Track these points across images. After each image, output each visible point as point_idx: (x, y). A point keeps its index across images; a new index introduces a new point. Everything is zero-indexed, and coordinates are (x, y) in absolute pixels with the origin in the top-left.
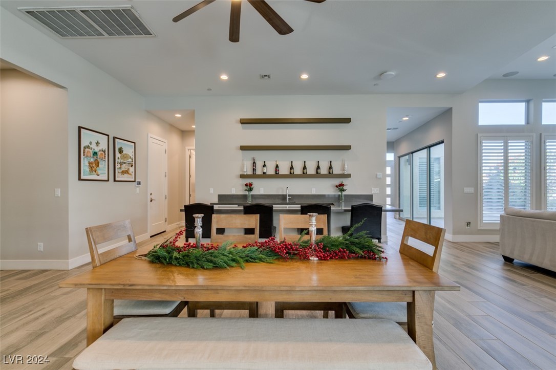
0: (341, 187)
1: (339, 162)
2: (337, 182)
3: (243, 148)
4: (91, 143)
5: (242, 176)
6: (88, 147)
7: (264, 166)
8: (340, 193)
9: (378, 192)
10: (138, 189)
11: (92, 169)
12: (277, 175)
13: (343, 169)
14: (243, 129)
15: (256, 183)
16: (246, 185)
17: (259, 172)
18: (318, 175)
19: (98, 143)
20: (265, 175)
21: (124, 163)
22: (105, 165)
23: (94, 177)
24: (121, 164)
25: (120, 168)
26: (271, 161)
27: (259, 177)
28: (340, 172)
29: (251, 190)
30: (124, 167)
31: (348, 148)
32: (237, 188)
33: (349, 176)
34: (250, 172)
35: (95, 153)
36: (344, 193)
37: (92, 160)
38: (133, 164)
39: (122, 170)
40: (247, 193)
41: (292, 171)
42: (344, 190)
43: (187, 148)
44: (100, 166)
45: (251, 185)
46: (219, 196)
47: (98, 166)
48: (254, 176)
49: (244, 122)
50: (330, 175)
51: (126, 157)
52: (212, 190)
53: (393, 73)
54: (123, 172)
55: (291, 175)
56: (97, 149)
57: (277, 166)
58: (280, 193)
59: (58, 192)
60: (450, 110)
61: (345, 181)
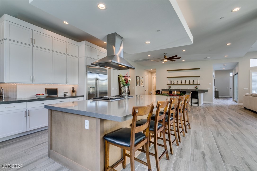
0: (196, 87)
1: (196, 81)
2: (196, 86)
3: (168, 77)
5: (168, 85)
6: (137, 80)
7: (174, 82)
8: (196, 89)
9: (210, 89)
10: (143, 88)
12: (177, 84)
13: (198, 82)
14: (168, 72)
15: (171, 86)
16: (169, 87)
17: (172, 83)
18: (189, 84)
20: (174, 84)
23: (138, 85)
26: (175, 81)
27: (172, 85)
28: (197, 83)
29: (170, 88)
31: (199, 76)
32: (166, 88)
33: (199, 84)
34: (170, 84)
36: (197, 89)
37: (138, 82)
38: (143, 82)
40: (169, 89)
41: (182, 83)
42: (197, 88)
43: (152, 77)
45: (170, 87)
46: (162, 90)
48: (171, 84)
49: (168, 71)
50: (193, 84)
51: (142, 81)
52: (160, 88)
53: (209, 58)
54: (141, 84)
55: (182, 84)
57: (177, 82)
58: (178, 89)
59: (134, 88)
60: (238, 63)
61: (198, 86)
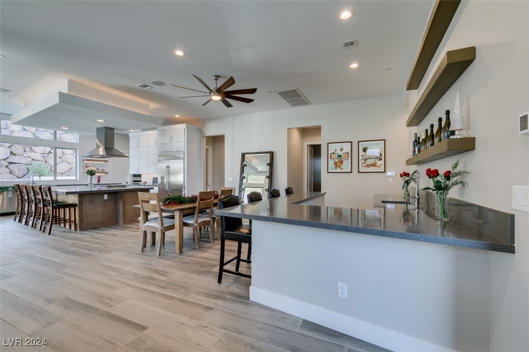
4: (336, 150)
6: (334, 153)
11: (336, 165)
19: (342, 149)
21: (370, 158)
22: (348, 162)
24: (365, 160)
25: (365, 163)
30: (369, 162)
35: (339, 156)
37: (337, 160)
38: (382, 158)
39: (367, 164)
44: (343, 163)
47: (342, 163)
54: (368, 166)
56: (341, 153)
